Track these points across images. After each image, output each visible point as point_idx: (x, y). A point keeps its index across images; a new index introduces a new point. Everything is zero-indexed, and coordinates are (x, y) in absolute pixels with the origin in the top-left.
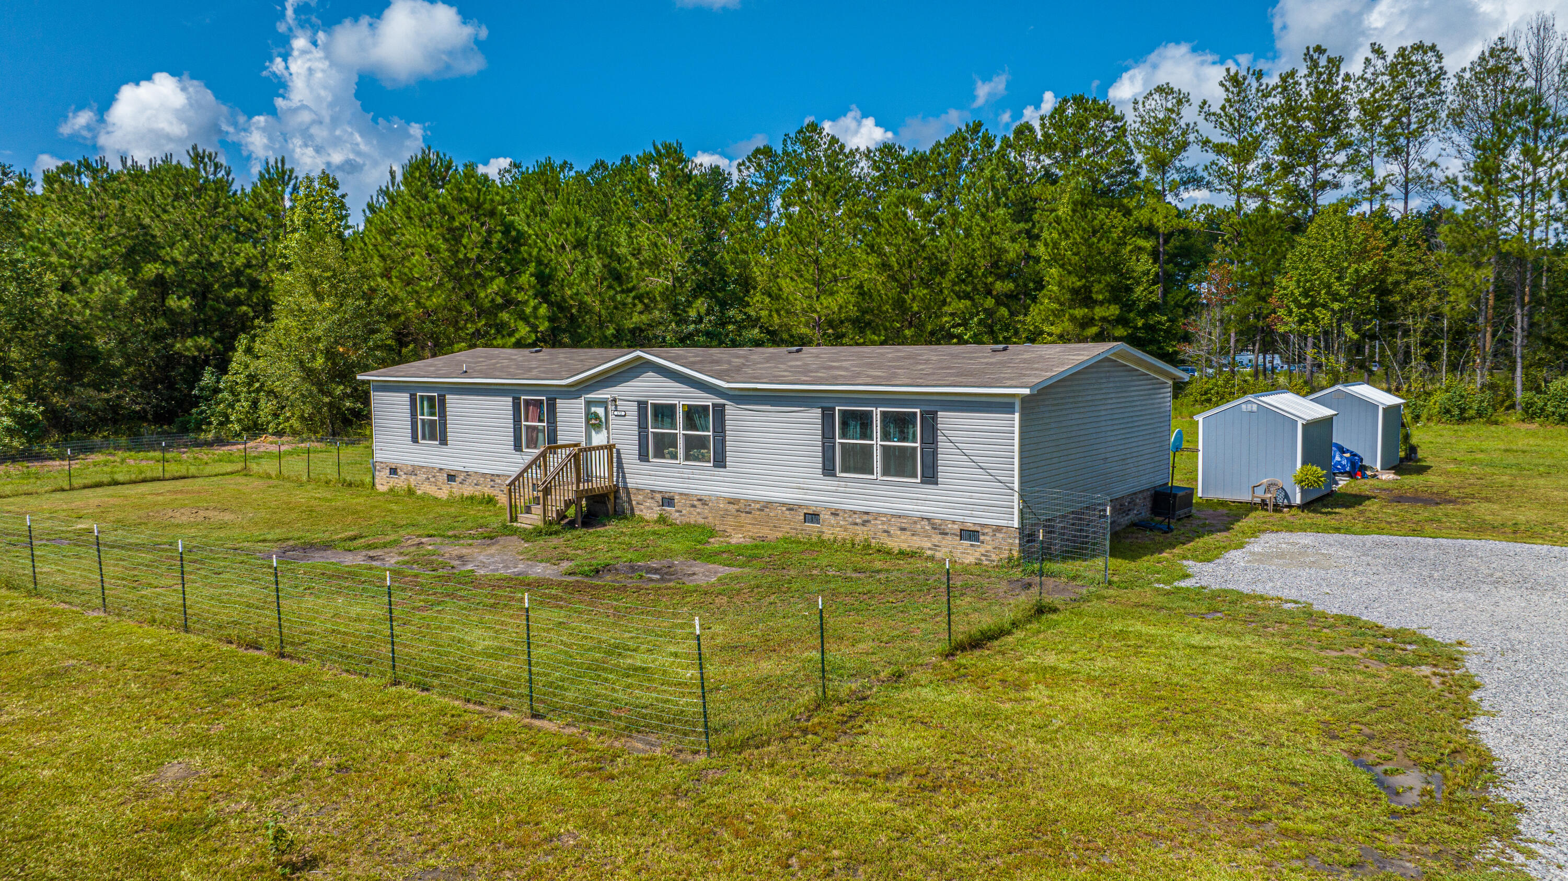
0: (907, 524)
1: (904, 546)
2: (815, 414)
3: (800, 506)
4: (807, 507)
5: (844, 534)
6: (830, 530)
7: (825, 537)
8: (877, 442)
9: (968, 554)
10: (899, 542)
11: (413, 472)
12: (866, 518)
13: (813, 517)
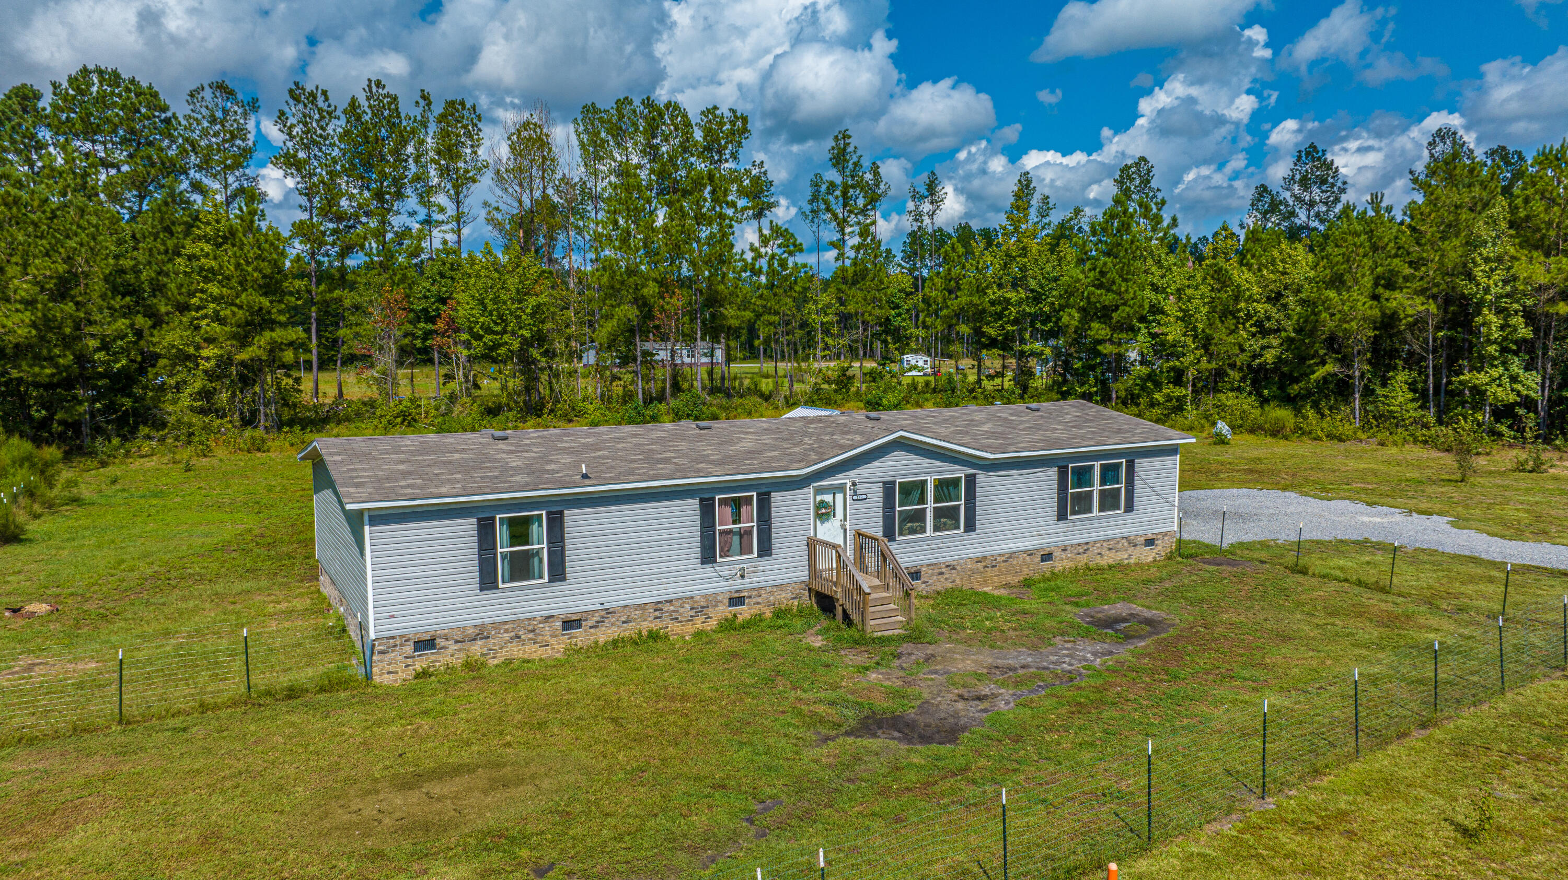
0: (1112, 544)
1: (1111, 562)
2: (1052, 473)
3: (1038, 550)
4: (1043, 549)
5: (1072, 564)
6: (1061, 564)
7: (1056, 571)
8: (1096, 488)
9: (1147, 555)
10: (1109, 558)
11: (482, 633)
12: (1086, 547)
13: (1047, 557)
